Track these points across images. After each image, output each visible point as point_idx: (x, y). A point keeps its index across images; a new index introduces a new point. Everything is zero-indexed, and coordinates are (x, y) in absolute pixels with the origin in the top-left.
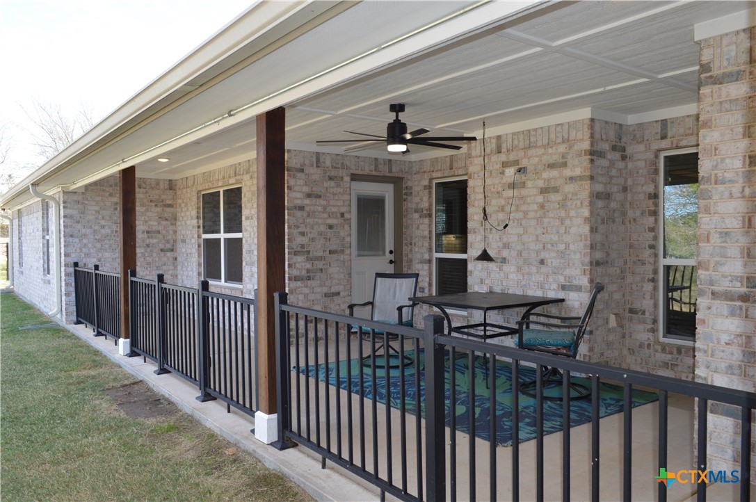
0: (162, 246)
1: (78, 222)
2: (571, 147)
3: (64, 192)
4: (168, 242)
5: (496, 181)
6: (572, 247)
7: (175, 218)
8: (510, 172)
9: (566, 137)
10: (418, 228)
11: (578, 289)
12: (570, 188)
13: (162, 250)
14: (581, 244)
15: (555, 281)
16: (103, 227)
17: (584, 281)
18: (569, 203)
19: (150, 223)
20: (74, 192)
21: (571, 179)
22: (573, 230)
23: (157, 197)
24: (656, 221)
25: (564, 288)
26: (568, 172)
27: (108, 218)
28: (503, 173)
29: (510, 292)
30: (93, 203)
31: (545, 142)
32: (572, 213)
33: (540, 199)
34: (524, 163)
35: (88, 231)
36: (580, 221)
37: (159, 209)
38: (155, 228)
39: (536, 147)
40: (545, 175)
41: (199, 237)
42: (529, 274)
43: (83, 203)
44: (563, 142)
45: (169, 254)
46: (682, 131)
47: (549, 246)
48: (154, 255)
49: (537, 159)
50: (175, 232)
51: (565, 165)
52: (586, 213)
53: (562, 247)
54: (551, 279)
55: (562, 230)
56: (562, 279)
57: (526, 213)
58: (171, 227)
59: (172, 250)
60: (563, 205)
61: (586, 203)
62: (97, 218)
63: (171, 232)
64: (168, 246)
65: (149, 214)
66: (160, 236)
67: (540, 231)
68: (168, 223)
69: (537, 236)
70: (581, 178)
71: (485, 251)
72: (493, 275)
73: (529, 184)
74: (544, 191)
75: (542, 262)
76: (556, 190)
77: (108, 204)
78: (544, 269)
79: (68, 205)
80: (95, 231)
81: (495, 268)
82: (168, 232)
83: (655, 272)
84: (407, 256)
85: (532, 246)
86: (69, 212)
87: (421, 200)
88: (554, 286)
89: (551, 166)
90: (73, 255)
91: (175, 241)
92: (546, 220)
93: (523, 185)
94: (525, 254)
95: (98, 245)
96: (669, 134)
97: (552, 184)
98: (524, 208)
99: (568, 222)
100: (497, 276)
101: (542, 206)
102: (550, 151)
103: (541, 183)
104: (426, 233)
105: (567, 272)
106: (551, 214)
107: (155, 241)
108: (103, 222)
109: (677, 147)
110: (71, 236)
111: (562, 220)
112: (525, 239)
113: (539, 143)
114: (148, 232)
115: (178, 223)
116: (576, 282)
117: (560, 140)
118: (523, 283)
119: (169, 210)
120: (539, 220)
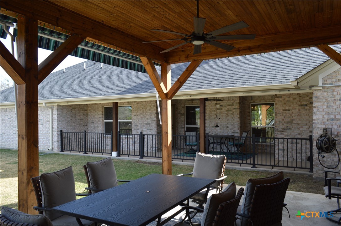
0: (84, 124)
1: (61, 116)
2: (234, 101)
3: (57, 106)
4: (85, 123)
5: (214, 108)
6: (235, 123)
7: (87, 115)
8: (218, 106)
9: (233, 99)
10: (180, 118)
11: (237, 133)
12: (234, 110)
13: (84, 126)
14: (237, 123)
15: (231, 131)
16: (68, 118)
17: (239, 131)
18: (234, 114)
19: (81, 116)
20: (60, 106)
21: (235, 108)
22: (235, 120)
23: (82, 107)
24: (250, 117)
25: (233, 133)
26: (234, 107)
27: (69, 114)
28: (215, 106)
29: (218, 134)
30: (65, 109)
31: (228, 100)
32: (235, 116)
33: (226, 112)
34: (222, 104)
35: (64, 119)
36: (237, 118)
37: (83, 111)
38: (82, 118)
39: (225, 100)
40: (228, 107)
41: (103, 121)
42: (224, 130)
43: (62, 110)
44: (233, 100)
45: (86, 127)
46: (255, 99)
47: (229, 123)
48: (82, 127)
49: (225, 103)
50: (87, 119)
51: (233, 105)
52: (239, 116)
53: (233, 124)
54: (230, 131)
55: (232, 120)
56: (233, 131)
57: (222, 116)
58: (86, 118)
59: (86, 126)
60: (233, 114)
61: (239, 114)
62: (66, 115)
63: (86, 119)
64: (85, 124)
65: (80, 113)
66: (83, 121)
67: (226, 120)
68: (85, 116)
69: (226, 121)
70: (237, 108)
71: (217, 125)
72: (213, 130)
73: (223, 109)
74: (227, 111)
75: (227, 127)
76: (231, 111)
77: (69, 110)
78: (228, 129)
79: (58, 110)
80: (66, 119)
81: (213, 129)
82: (85, 119)
83: (250, 129)
84: (177, 126)
85: (224, 123)
86: (59, 112)
87: (181, 110)
88: (231, 132)
89: (229, 105)
90: (60, 128)
91: (87, 122)
92: (228, 117)
93: (222, 109)
94: (222, 125)
95: (67, 124)
96: (253, 99)
97: (230, 109)
98: (222, 114)
99: (234, 118)
100: (214, 131)
101: (227, 114)
102: (229, 102)
103: (226, 109)
104: (183, 120)
105: (234, 129)
106: (229, 116)
107: (82, 122)
108: (68, 116)
109: (255, 102)
110: (59, 121)
111: (232, 118)
112: (222, 122)
113: (226, 100)
114: (80, 119)
115: (88, 116)
116: (236, 131)
117: (231, 99)
118: (222, 132)
119: (86, 112)
120: (226, 117)
